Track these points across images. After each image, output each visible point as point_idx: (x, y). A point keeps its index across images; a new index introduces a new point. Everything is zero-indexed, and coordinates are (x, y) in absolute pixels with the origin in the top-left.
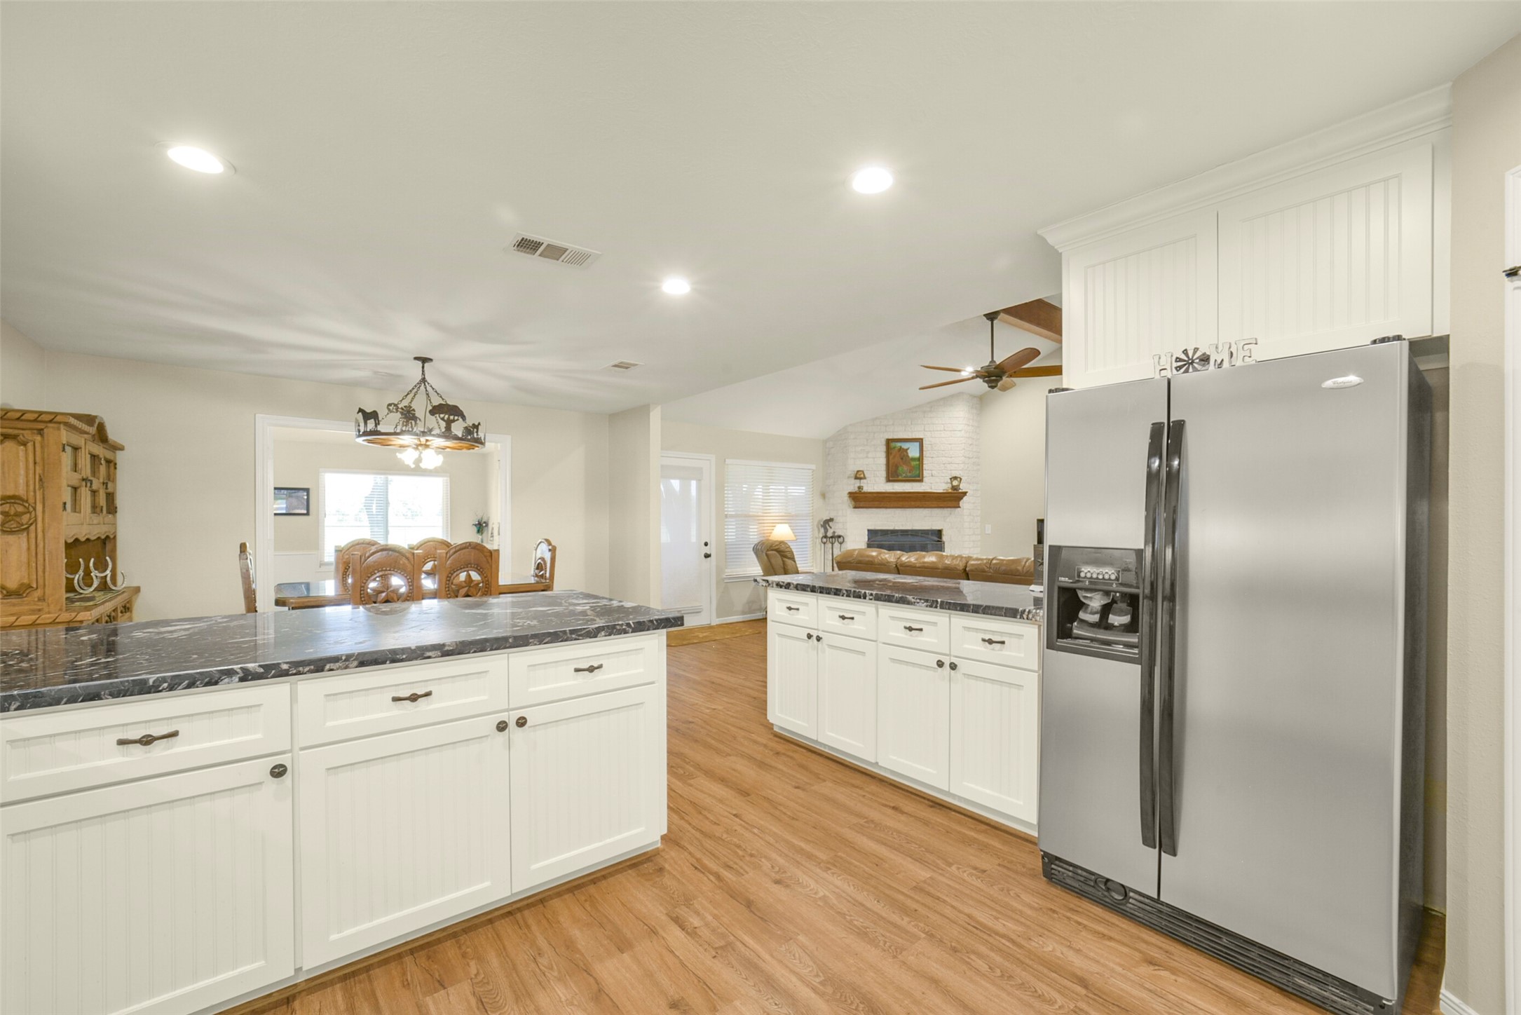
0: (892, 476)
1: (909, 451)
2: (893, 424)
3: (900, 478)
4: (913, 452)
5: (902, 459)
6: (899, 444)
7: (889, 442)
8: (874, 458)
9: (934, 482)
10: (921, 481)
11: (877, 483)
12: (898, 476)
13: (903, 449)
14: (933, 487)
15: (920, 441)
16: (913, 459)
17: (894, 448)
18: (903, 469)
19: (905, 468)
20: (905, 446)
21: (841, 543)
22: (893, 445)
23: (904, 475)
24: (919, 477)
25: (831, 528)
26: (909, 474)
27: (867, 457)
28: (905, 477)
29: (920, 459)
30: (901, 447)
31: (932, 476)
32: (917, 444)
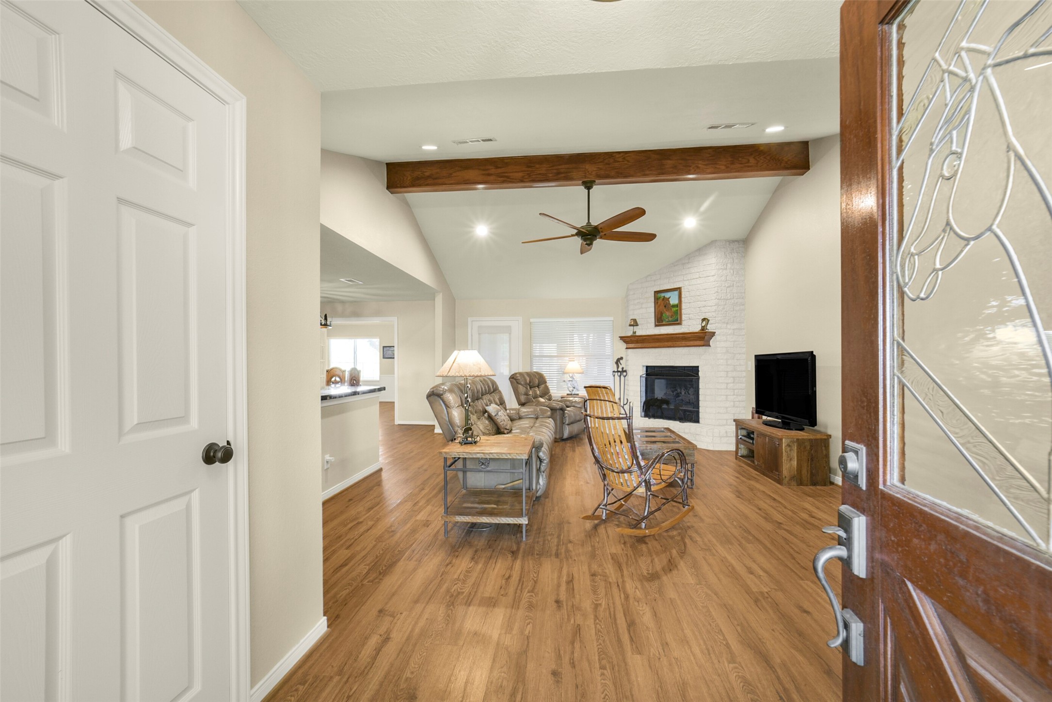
0: (660, 321)
1: (670, 299)
2: (660, 279)
3: (664, 323)
4: (674, 301)
5: (665, 307)
6: (663, 295)
7: (656, 293)
8: (646, 308)
9: (690, 324)
10: (680, 324)
11: (648, 328)
12: (662, 321)
13: (666, 298)
14: (690, 329)
15: (679, 289)
16: (674, 306)
17: (660, 298)
18: (667, 314)
19: (668, 314)
20: (667, 295)
21: (625, 376)
22: (659, 295)
23: (667, 320)
24: (677, 321)
25: (621, 364)
26: (670, 319)
27: (642, 308)
28: (667, 322)
29: (679, 306)
30: (664, 297)
31: (690, 319)
32: (676, 293)
